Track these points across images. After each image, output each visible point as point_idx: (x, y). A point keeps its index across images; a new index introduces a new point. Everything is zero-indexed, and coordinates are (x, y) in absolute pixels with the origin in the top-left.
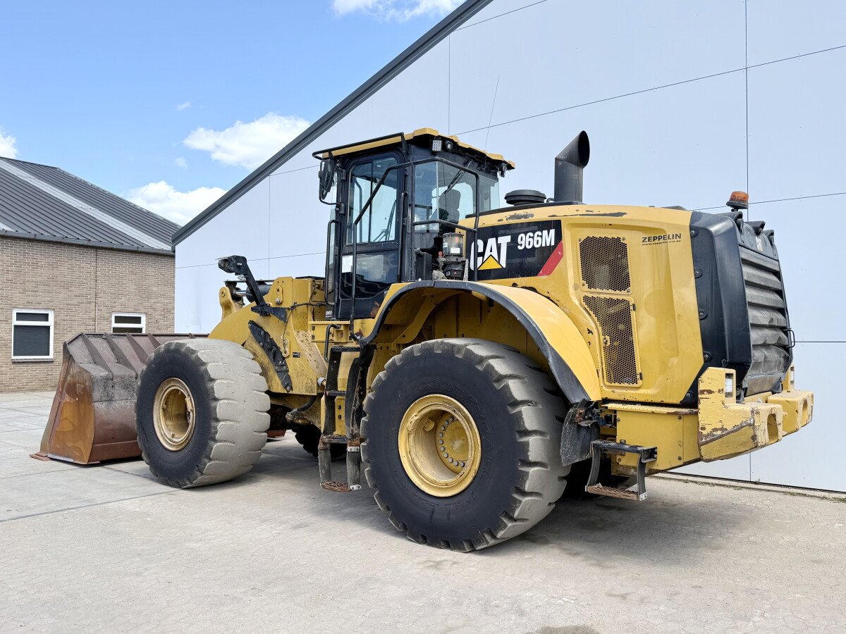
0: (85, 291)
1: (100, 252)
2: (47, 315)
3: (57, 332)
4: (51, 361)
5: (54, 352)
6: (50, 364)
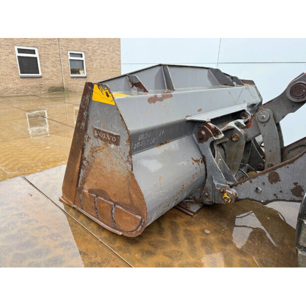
2: (34, 51)
3: (41, 60)
4: (41, 77)
5: (42, 72)
6: (41, 79)
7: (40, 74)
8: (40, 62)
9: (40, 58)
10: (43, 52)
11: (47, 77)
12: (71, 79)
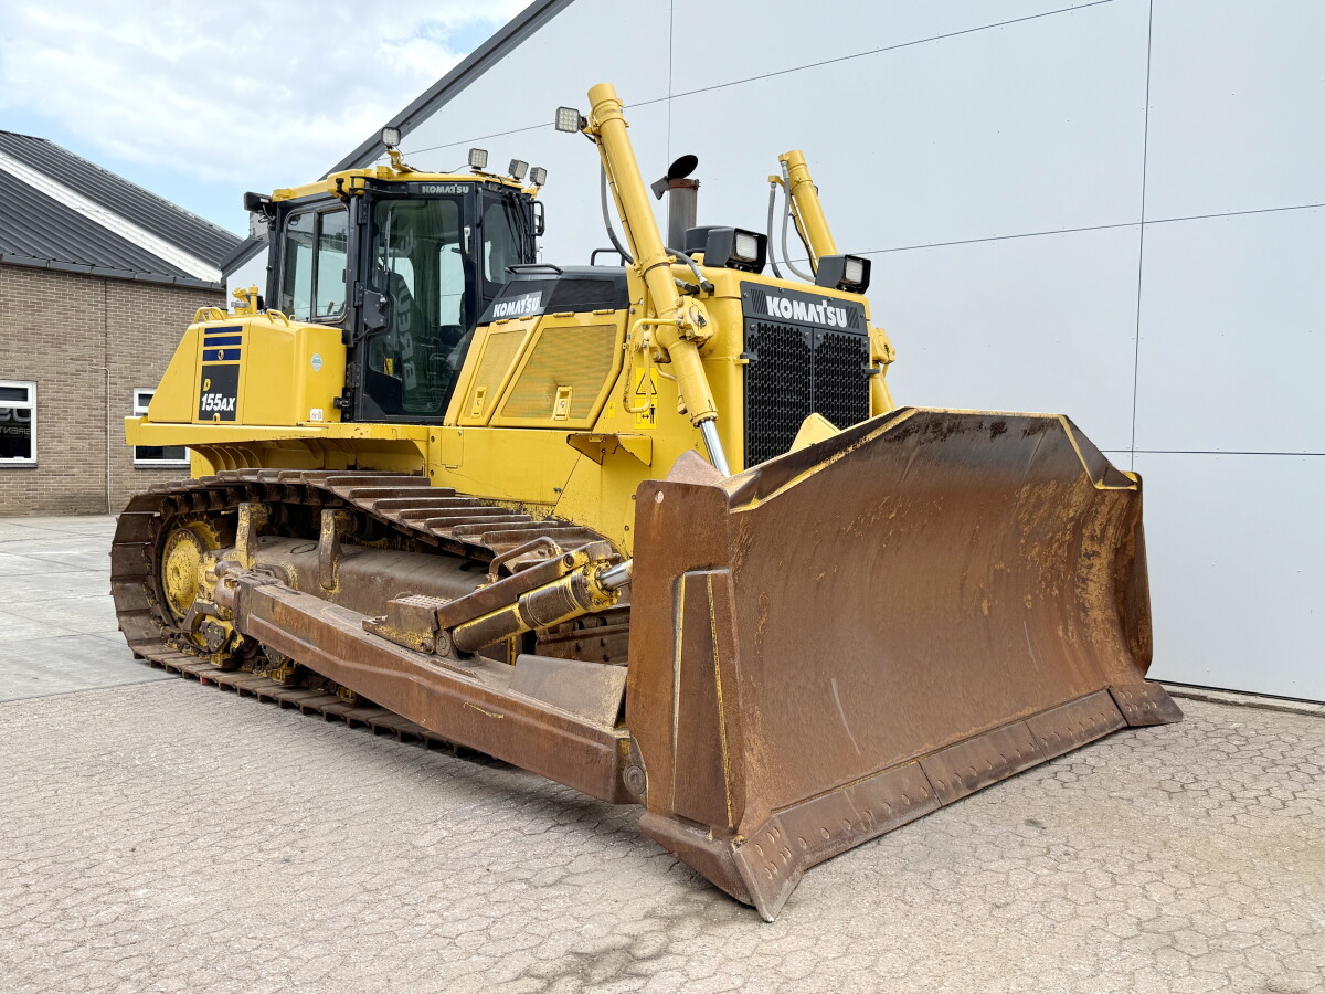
0: (87, 352)
1: (111, 286)
2: (25, 390)
3: (42, 418)
4: (34, 467)
5: (39, 452)
6: (32, 472)
7: (33, 459)
8: (38, 422)
9: (38, 410)
10: (51, 394)
11: (54, 467)
12: (134, 474)
